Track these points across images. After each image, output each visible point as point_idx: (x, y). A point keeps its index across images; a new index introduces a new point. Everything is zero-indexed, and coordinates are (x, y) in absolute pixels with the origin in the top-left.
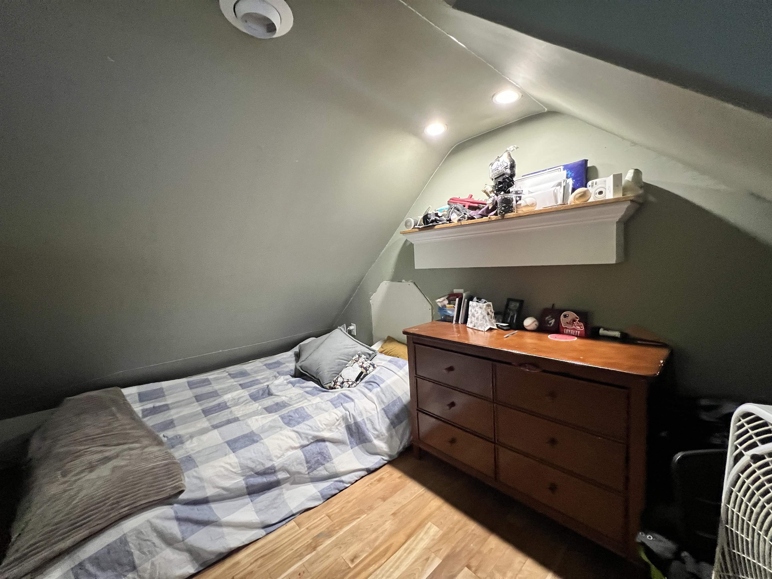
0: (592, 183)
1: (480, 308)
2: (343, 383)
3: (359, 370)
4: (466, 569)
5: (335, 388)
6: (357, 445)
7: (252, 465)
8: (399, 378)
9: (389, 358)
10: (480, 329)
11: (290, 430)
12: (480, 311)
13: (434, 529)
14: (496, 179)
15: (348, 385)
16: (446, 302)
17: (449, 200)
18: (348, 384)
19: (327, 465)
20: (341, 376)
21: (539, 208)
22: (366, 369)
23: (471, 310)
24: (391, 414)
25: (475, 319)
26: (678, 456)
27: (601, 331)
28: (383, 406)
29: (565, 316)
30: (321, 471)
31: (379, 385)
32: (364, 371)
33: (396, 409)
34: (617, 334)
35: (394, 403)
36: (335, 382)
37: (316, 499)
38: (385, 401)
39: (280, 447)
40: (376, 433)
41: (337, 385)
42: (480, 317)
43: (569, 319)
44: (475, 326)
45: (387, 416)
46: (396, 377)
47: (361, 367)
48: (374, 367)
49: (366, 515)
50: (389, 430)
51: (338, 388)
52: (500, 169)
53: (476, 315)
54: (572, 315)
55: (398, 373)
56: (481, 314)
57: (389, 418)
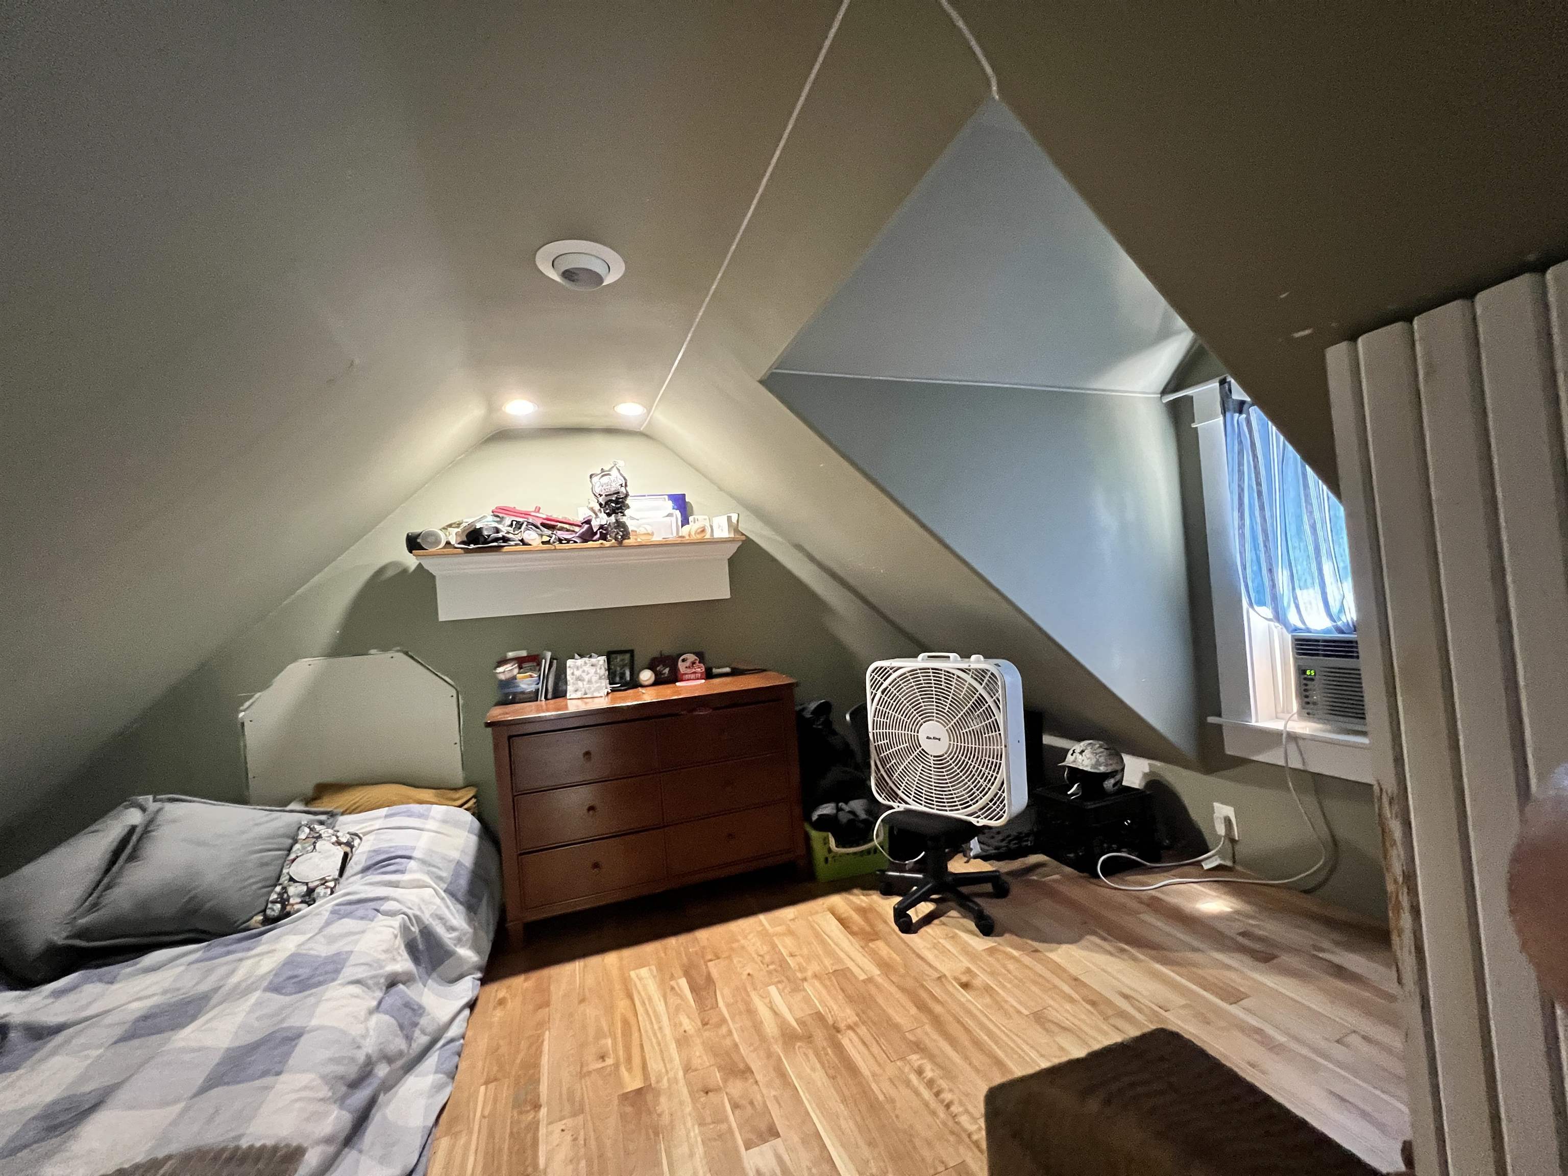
0: (694, 519)
1: (592, 665)
2: (311, 891)
3: (339, 852)
4: (710, 964)
5: (288, 914)
6: (429, 974)
7: (340, 1069)
8: (435, 834)
9: (384, 811)
10: (596, 694)
11: (340, 984)
12: (592, 670)
13: (644, 972)
14: (606, 496)
15: (329, 891)
16: (516, 671)
17: (494, 508)
18: (327, 887)
19: (423, 1021)
20: (295, 881)
21: (657, 538)
22: (349, 844)
23: (573, 674)
24: (461, 895)
25: (585, 683)
26: (848, 717)
27: (715, 671)
28: (445, 886)
29: (683, 660)
30: (422, 1040)
31: (409, 858)
32: (348, 849)
33: (463, 882)
34: (727, 670)
35: (456, 875)
36: (284, 900)
37: (439, 1088)
38: (444, 874)
39: (356, 1017)
40: (454, 934)
41: (293, 905)
42: (595, 679)
43: (688, 664)
44: (586, 694)
45: (457, 900)
46: (426, 836)
47: (339, 843)
48: (361, 838)
49: (547, 1032)
50: (470, 921)
51: (298, 911)
52: (613, 484)
53: (587, 678)
54: (691, 657)
55: (427, 827)
56: (596, 673)
57: (461, 903)
